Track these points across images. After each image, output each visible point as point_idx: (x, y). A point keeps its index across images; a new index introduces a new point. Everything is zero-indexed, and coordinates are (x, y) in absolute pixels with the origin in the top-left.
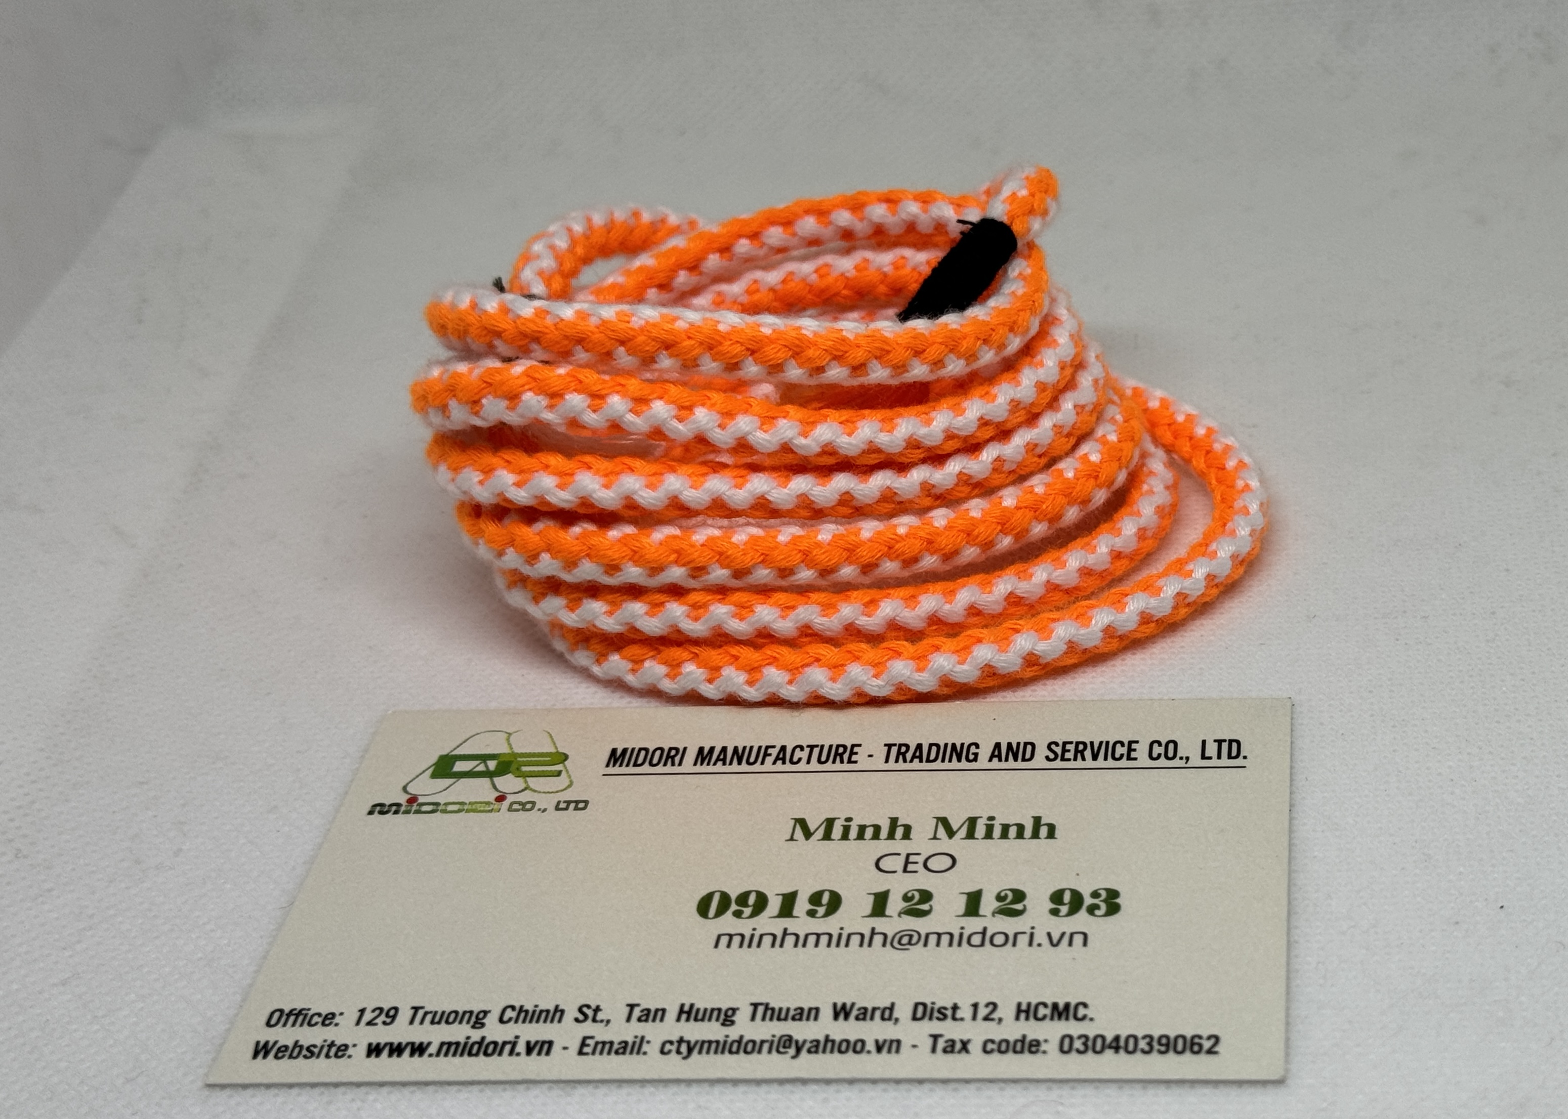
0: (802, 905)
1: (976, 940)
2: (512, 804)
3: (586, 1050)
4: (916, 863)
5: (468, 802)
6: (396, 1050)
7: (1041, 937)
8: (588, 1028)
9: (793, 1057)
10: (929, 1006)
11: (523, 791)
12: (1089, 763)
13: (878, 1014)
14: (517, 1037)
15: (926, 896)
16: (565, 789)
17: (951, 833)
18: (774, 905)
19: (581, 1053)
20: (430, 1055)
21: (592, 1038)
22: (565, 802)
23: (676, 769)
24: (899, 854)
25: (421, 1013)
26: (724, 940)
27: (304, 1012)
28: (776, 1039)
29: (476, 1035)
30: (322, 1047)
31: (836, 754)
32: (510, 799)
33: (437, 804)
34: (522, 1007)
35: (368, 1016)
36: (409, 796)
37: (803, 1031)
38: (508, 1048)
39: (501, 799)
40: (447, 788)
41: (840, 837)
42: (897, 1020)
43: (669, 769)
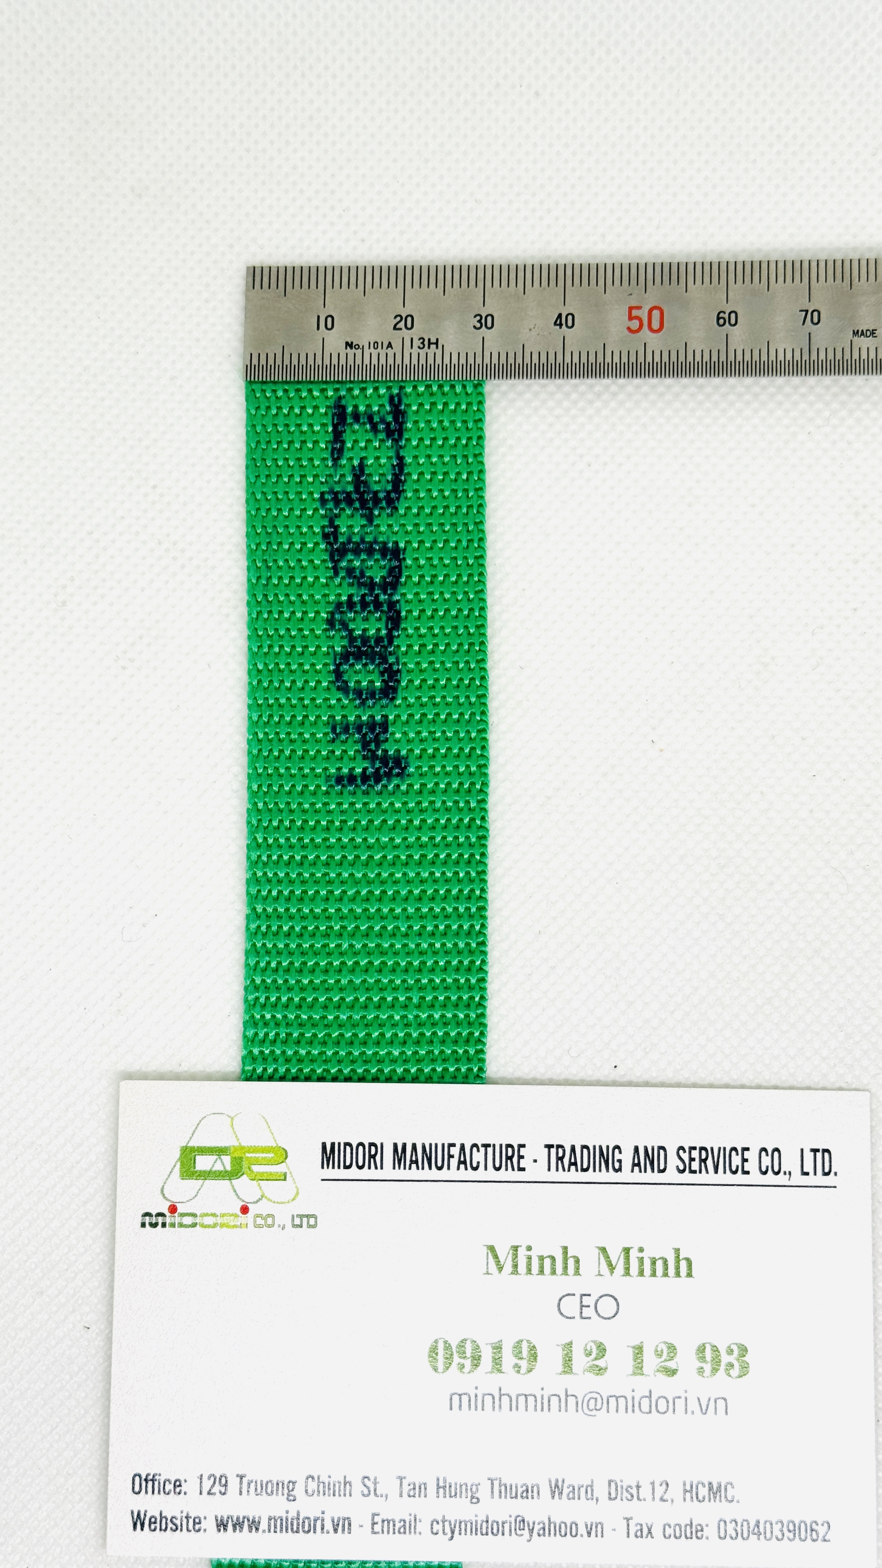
1: (645, 1403)
3: (378, 1528)
4: (589, 1306)
6: (238, 1525)
7: (693, 1405)
8: (373, 1504)
9: (529, 1541)
10: (619, 1484)
11: (260, 1199)
13: (583, 1490)
14: (323, 1513)
15: (602, 1350)
19: (374, 1533)
20: (264, 1531)
22: (298, 1216)
24: (574, 1295)
25: (245, 1480)
26: (456, 1399)
34: (319, 1478)
35: (207, 1484)
38: (319, 1523)
39: (245, 1210)
42: (597, 1500)
43: (372, 1173)
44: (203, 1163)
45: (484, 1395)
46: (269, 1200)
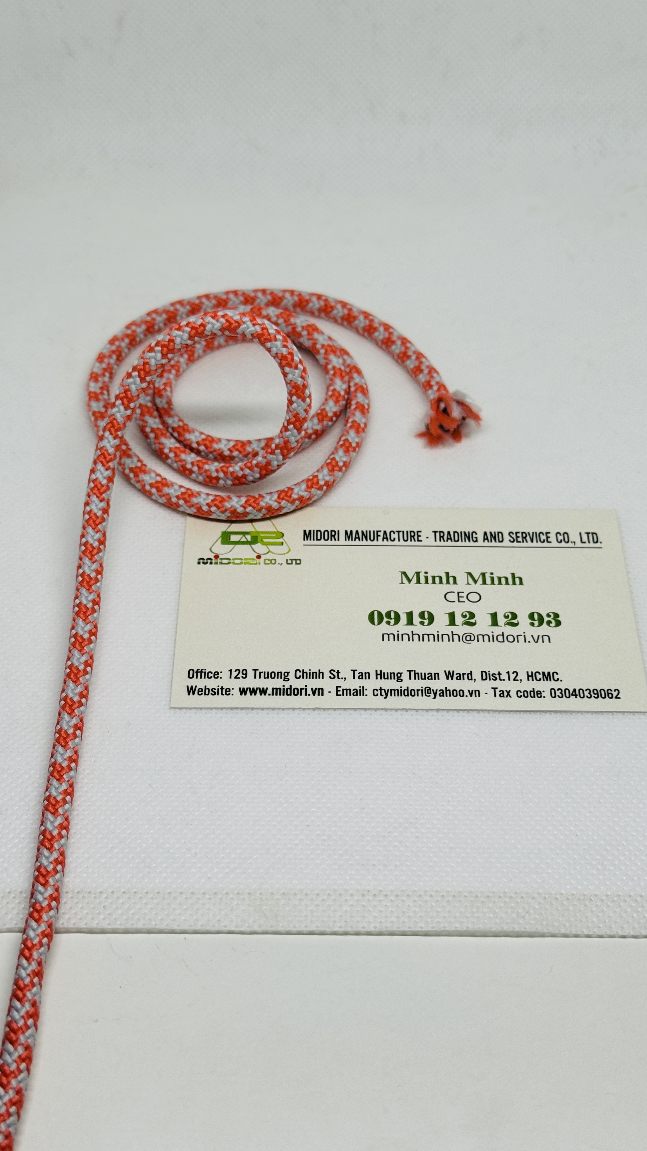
0: (416, 619)
2: (265, 560)
5: (243, 559)
12: (530, 544)
16: (287, 553)
17: (475, 582)
18: (404, 619)
21: (340, 687)
23: (337, 543)
27: (204, 671)
28: (424, 689)
29: (287, 685)
30: (218, 689)
31: (411, 536)
32: (263, 557)
33: (229, 559)
36: (214, 555)
37: (435, 685)
40: (231, 550)
41: (424, 582)
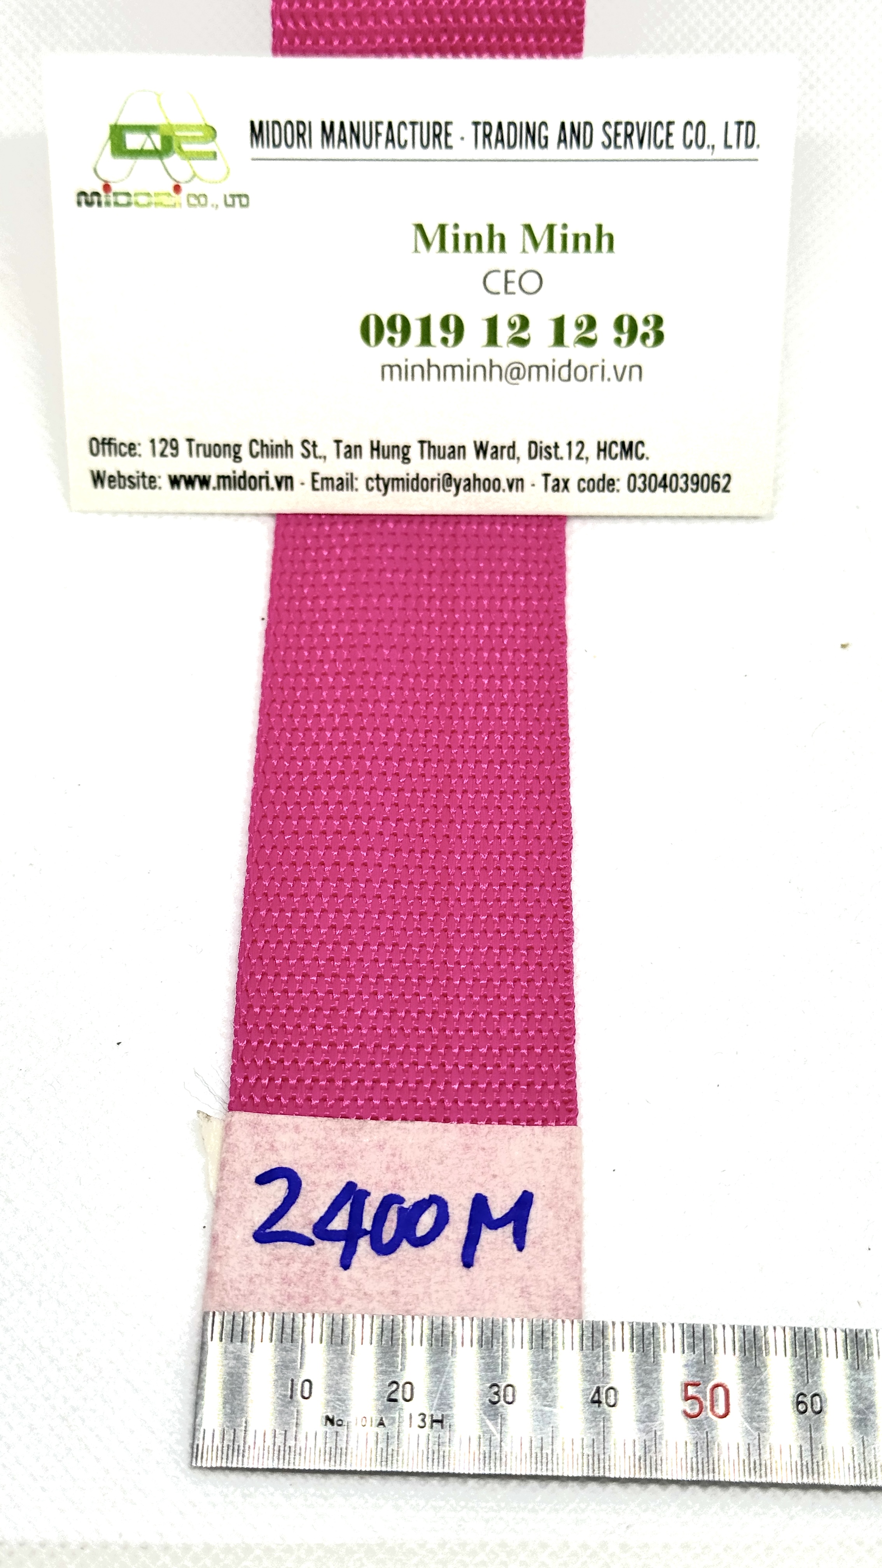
44: (133, 141)
45: (413, 367)
46: (201, 180)
